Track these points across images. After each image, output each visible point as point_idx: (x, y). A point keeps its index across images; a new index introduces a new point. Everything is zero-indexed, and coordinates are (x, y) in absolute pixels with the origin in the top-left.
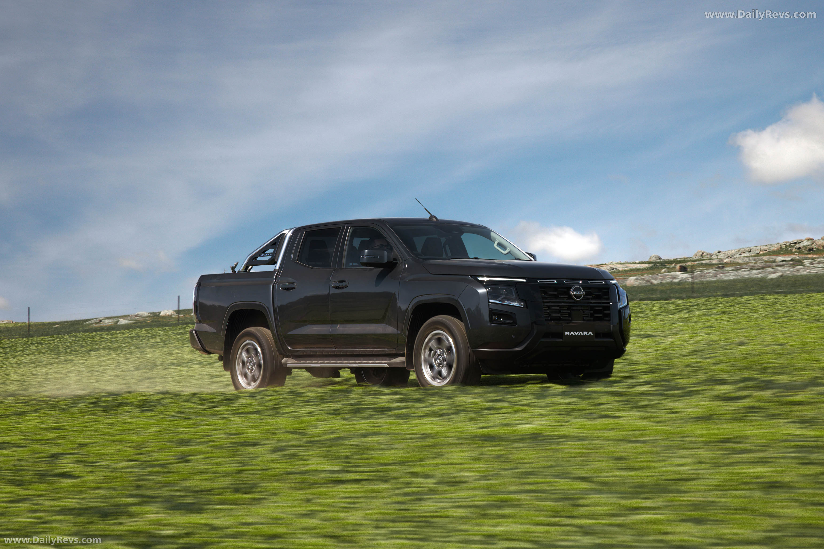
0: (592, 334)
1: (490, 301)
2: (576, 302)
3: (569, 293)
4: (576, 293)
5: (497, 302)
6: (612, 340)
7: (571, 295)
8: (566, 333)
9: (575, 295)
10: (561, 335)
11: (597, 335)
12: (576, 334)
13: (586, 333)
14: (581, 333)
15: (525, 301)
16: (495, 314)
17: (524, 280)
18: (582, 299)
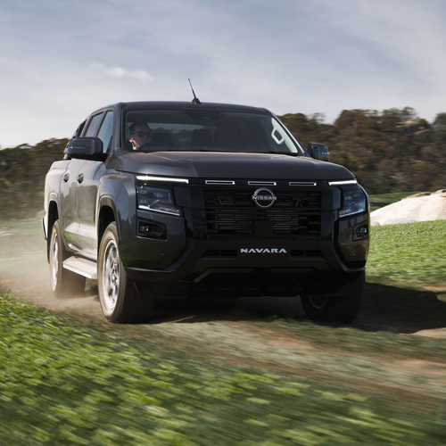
0: (285, 252)
1: (141, 207)
2: (262, 210)
3: (251, 198)
4: (261, 198)
5: (148, 208)
6: (322, 259)
7: (253, 201)
8: (242, 250)
9: (260, 201)
10: (235, 253)
11: (293, 253)
12: (259, 251)
13: (276, 250)
14: (267, 250)
15: (182, 208)
16: (145, 225)
17: (187, 181)
18: (272, 206)
